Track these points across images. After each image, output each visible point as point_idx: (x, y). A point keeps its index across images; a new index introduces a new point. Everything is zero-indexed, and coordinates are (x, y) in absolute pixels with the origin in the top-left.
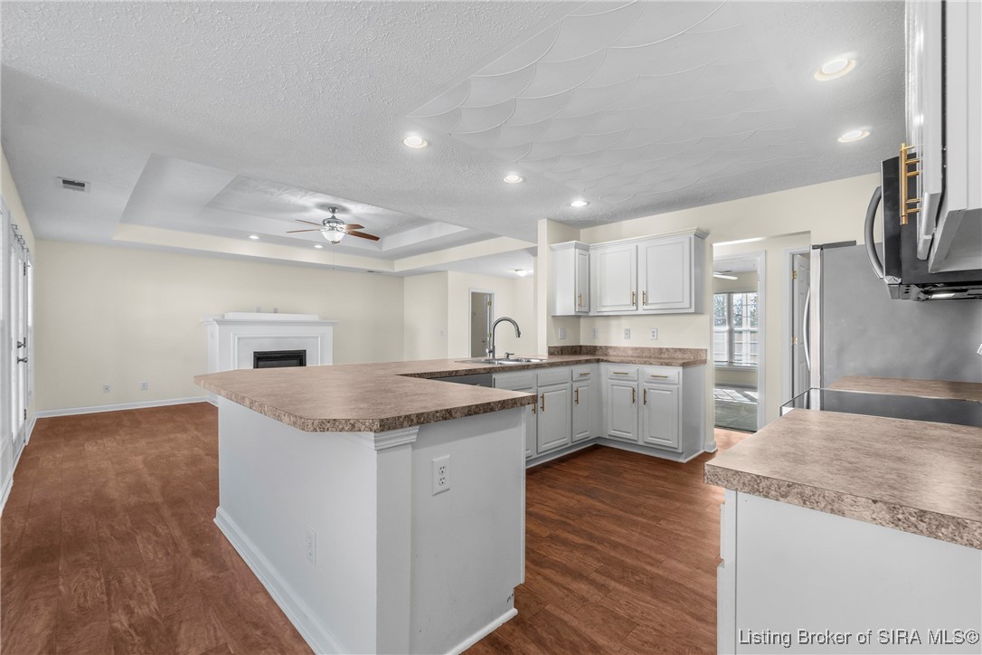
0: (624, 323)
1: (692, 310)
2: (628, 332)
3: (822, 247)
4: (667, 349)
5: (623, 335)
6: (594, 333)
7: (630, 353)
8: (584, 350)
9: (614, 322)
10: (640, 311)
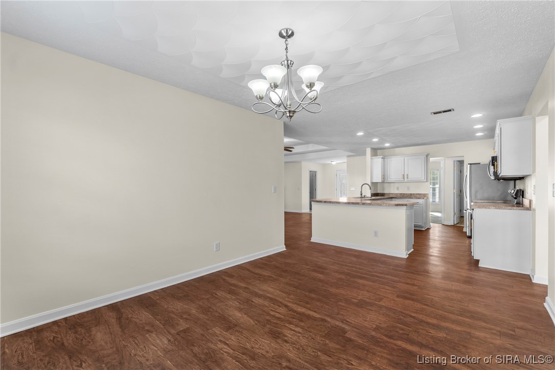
0: (397, 185)
1: (425, 181)
2: (398, 188)
3: (471, 164)
4: (414, 194)
5: (396, 189)
6: (384, 189)
7: (399, 195)
8: (379, 195)
9: (392, 184)
10: (405, 181)
